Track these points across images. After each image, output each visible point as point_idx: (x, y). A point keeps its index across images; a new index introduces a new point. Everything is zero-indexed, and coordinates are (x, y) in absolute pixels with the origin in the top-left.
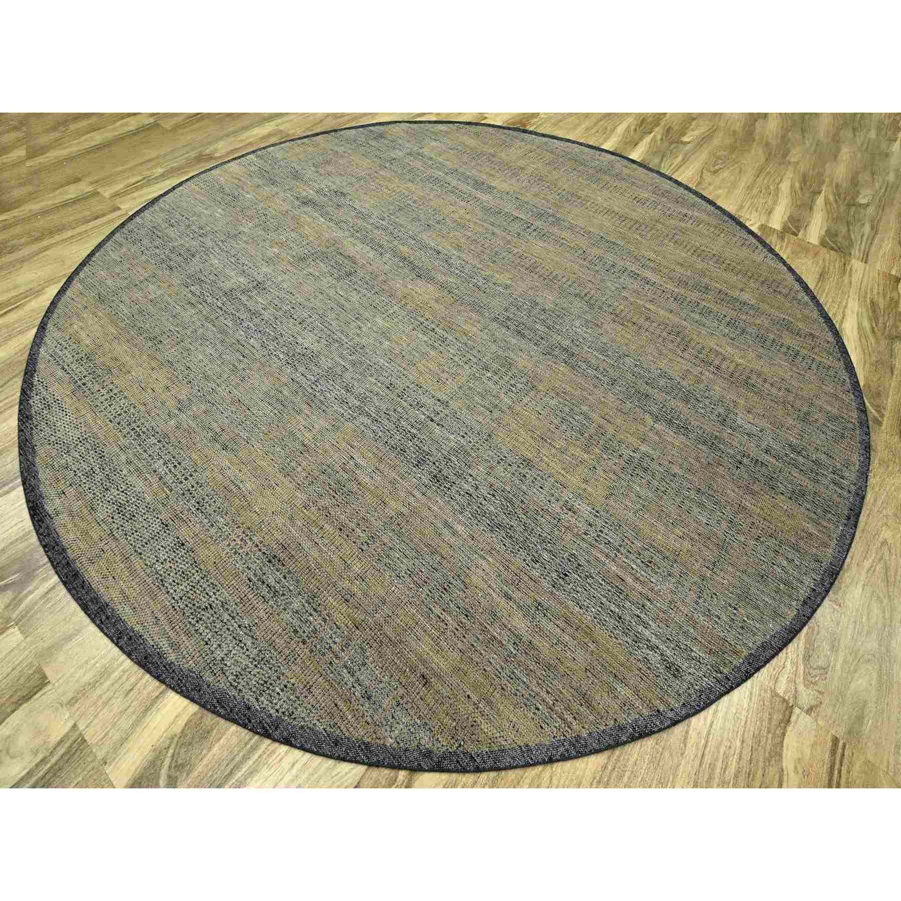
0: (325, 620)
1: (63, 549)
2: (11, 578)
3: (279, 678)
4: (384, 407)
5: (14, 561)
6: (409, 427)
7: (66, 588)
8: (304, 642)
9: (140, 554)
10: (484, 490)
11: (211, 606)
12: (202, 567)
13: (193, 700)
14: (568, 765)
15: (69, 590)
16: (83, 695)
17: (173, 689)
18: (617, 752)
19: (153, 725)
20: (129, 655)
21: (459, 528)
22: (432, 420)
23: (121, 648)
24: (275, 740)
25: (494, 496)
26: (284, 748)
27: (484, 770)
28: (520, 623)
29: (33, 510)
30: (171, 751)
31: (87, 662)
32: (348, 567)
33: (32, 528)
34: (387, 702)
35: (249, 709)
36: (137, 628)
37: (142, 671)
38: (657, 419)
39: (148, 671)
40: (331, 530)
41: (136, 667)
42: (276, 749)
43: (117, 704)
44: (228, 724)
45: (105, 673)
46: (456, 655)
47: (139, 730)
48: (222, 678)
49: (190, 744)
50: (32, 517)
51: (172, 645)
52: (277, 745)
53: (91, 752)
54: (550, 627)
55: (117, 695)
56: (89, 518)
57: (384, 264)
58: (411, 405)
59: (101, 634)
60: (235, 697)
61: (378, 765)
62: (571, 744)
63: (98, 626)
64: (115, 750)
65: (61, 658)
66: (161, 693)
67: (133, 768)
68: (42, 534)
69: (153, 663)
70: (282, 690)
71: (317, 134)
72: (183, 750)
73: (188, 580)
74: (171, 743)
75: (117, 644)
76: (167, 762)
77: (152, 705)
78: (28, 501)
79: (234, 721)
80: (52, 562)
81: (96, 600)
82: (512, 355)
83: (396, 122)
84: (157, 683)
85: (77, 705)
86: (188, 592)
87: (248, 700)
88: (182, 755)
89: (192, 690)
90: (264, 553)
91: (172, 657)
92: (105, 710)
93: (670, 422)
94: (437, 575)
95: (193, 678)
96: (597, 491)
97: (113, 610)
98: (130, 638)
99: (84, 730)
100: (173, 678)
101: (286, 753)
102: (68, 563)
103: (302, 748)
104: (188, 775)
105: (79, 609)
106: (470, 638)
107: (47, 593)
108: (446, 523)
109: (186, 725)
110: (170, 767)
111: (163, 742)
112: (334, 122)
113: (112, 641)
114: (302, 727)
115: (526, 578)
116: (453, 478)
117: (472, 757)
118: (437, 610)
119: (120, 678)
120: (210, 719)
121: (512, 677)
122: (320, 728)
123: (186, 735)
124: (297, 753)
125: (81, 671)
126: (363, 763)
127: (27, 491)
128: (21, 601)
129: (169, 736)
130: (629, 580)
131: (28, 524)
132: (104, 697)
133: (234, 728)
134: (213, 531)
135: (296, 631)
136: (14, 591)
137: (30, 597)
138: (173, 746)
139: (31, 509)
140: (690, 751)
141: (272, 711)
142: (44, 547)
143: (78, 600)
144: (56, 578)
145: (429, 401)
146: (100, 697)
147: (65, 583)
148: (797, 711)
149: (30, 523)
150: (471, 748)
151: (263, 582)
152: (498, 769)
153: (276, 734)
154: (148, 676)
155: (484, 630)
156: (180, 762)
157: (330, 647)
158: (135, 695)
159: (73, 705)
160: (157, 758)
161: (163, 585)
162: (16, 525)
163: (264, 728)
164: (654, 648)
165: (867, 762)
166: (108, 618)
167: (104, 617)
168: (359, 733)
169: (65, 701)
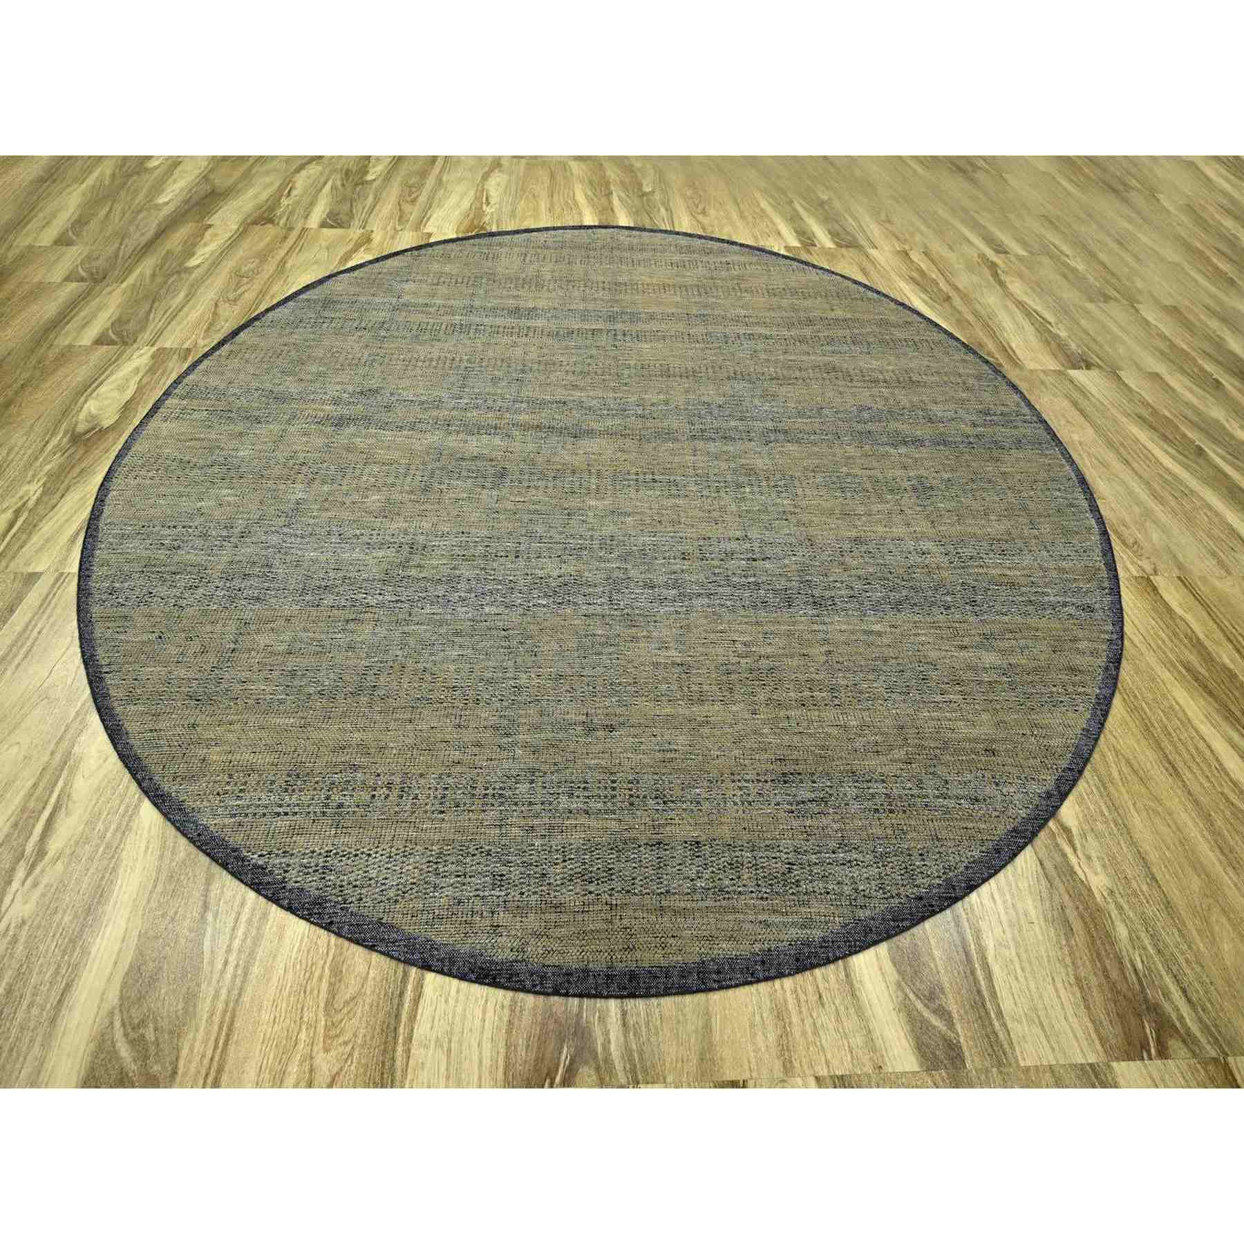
0: (883, 781)
1: (583, 971)
2: (563, 1057)
3: (910, 855)
4: (702, 577)
5: (542, 1041)
6: (744, 579)
7: (640, 996)
8: (891, 811)
9: (668, 892)
10: (858, 586)
11: (789, 864)
12: (740, 843)
13: (876, 943)
14: (1110, 718)
15: (647, 995)
16: (788, 1050)
17: (851, 954)
18: (1119, 685)
19: (874, 998)
20: (781, 975)
21: (877, 627)
22: (755, 560)
23: (766, 979)
24: (962, 898)
25: (869, 583)
26: (973, 896)
27: (1083, 768)
28: (989, 658)
29: (486, 976)
30: (911, 996)
31: (752, 1025)
32: (845, 727)
33: (510, 994)
34: (990, 790)
35: (921, 898)
36: (757, 947)
37: (808, 973)
38: (894, 446)
39: (813, 967)
40: (798, 713)
41: (799, 977)
42: (970, 903)
43: (825, 1019)
44: (919, 927)
45: (780, 1014)
46: (985, 716)
47: (868, 1013)
48: (875, 902)
49: (916, 973)
50: (495, 984)
51: (803, 926)
52: (967, 899)
53: (859, 1076)
54: (1006, 644)
55: (815, 1015)
56: (564, 918)
57: (524, 445)
58: (722, 560)
59: (731, 992)
60: (900, 903)
61: (1034, 834)
62: (1099, 704)
63: (721, 988)
64: (874, 1049)
65: (726, 1052)
66: (845, 970)
67: (904, 1041)
68: (534, 986)
69: (809, 957)
70: (923, 860)
71: (235, 333)
72: (917, 983)
73: (742, 865)
74: (903, 990)
75: (758, 981)
76: (920, 1006)
77: (852, 985)
78: (463, 977)
79: (923, 919)
80: (589, 996)
81: (684, 972)
82: (743, 461)
83: (330, 277)
84: (832, 967)
85: (796, 1064)
86: (756, 874)
87: (913, 893)
88: (923, 987)
89: (865, 937)
90: (772, 781)
91: (817, 934)
92: (823, 1037)
93: (905, 443)
94: (907, 674)
95: (854, 928)
96: (923, 526)
97: (713, 960)
98: (763, 962)
99: (829, 1071)
100: (839, 947)
101: (979, 896)
102: (608, 976)
103: (985, 880)
104: (944, 993)
105: (678, 999)
106: (979, 697)
107: (624, 1025)
108: (865, 632)
109: (895, 966)
110: (926, 1005)
111: (897, 997)
112: (237, 309)
113: (751, 983)
114: (967, 868)
115: (958, 625)
116: (827, 594)
117: (1069, 769)
118: (938, 698)
119: (799, 1001)
120: (904, 940)
121: (1029, 696)
122: (977, 854)
123: (905, 971)
124: (985, 888)
125: (760, 1039)
126: (1026, 844)
127: (446, 969)
128: (608, 1060)
129: (895, 987)
130: (1008, 572)
131: (500, 996)
132: (809, 1030)
133: (928, 924)
134: (706, 806)
135: (876, 811)
136: (586, 1063)
137: (613, 1047)
138: (908, 991)
139: (480, 980)
140: (1143, 648)
141: (937, 881)
142: (556, 992)
143: (667, 993)
144: (613, 1004)
145: (734, 545)
146: (804, 1033)
147: (633, 996)
148: (1152, 577)
149: (500, 993)
150: (1064, 764)
151: (803, 802)
152: (1087, 760)
153: (959, 893)
154: (817, 972)
155: (980, 683)
156: (926, 993)
157: (912, 795)
158: (829, 995)
159: (793, 1067)
160: (909, 1015)
161: (728, 892)
162: (484, 1012)
163: (946, 898)
164: (1065, 604)
165: (1200, 578)
166: (718, 972)
167: (714, 976)
168: (1001, 829)
169: (781, 1075)
